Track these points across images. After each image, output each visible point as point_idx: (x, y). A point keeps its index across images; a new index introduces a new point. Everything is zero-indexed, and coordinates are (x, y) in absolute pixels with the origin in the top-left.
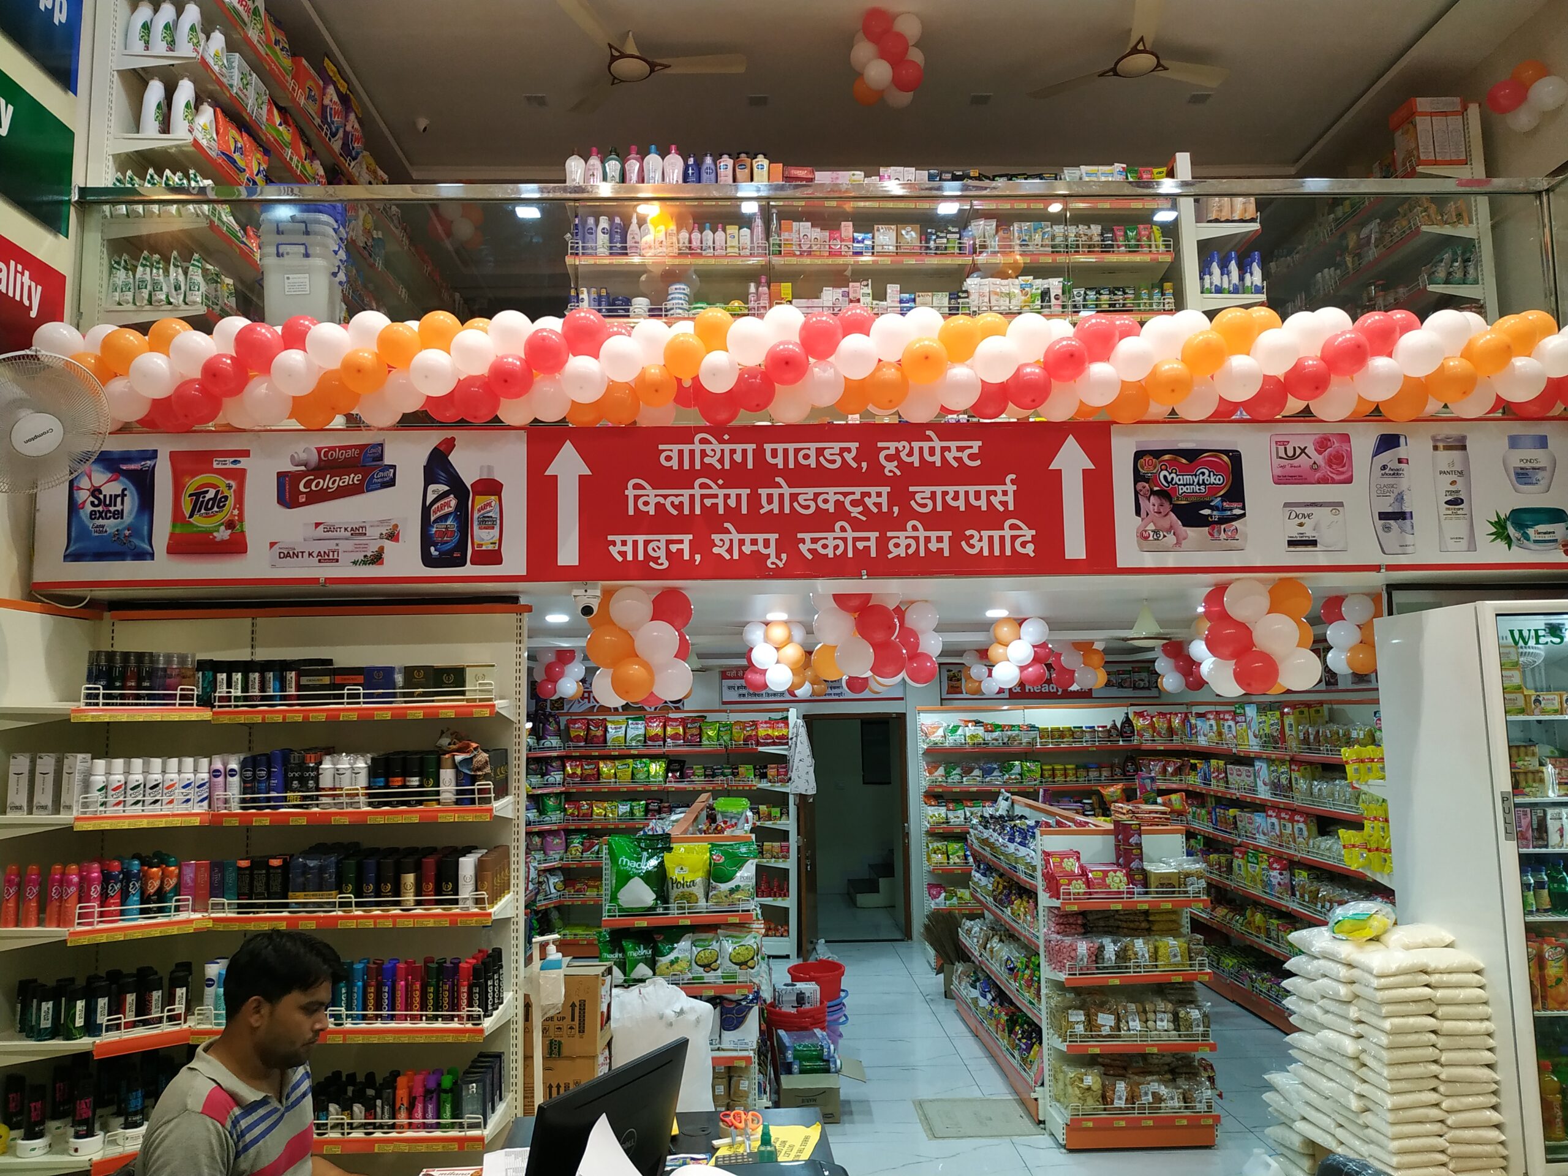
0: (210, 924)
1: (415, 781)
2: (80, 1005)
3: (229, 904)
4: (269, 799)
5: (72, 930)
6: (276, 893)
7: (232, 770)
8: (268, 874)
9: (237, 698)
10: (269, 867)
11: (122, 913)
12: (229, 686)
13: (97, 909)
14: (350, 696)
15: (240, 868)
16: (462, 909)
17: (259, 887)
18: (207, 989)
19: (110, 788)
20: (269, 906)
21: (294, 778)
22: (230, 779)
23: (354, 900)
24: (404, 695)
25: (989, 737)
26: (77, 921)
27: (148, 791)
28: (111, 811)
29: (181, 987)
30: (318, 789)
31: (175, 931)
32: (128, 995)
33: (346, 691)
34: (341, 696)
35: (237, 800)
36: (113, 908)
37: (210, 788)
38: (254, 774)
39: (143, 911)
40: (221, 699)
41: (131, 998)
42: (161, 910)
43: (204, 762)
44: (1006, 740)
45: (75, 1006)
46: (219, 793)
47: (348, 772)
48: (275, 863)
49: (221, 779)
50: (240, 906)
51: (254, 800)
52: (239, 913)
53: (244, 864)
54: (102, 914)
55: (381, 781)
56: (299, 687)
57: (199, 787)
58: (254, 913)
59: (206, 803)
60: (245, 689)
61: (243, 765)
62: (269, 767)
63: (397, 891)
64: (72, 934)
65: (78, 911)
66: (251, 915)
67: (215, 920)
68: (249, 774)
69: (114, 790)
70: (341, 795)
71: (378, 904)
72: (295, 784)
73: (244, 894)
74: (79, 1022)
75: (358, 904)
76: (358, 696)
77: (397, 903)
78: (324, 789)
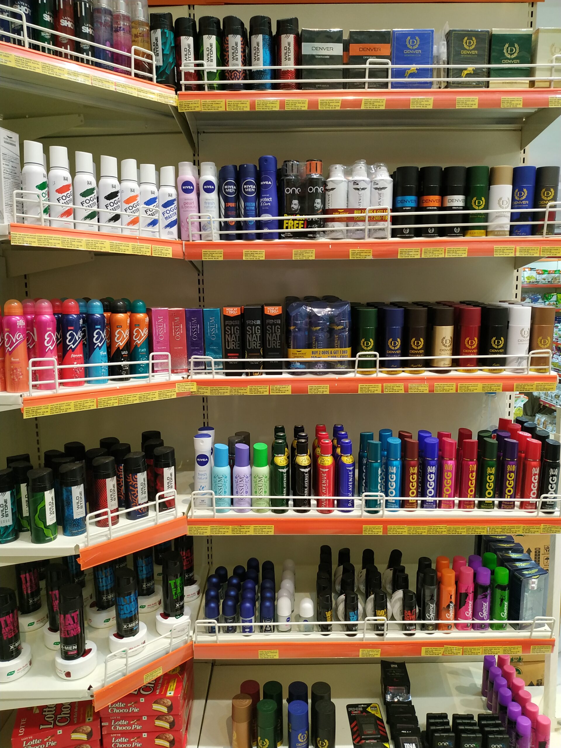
0: (194, 388)
1: (458, 200)
2: (49, 496)
3: (216, 363)
4: (259, 225)
5: (26, 395)
6: (274, 350)
7: (208, 183)
8: (263, 326)
9: (211, 75)
10: (265, 317)
11: (87, 372)
12: (198, 54)
13: (57, 367)
14: (373, 73)
15: (227, 318)
16: (515, 371)
17: (254, 341)
18: (199, 468)
19: (53, 189)
20: (266, 366)
21: (293, 196)
22: (205, 195)
23: (378, 359)
24: (448, 73)
25: (539, 278)
26: (31, 383)
27: (104, 202)
28: (58, 222)
29: (168, 466)
30: (325, 211)
31: (155, 396)
32: (108, 480)
33: (367, 66)
34: (361, 74)
35: (216, 226)
36: (75, 366)
37: (178, 208)
38: (238, 190)
39: (112, 371)
40: (188, 76)
41: (111, 483)
42: (133, 370)
43: (169, 171)
44: (550, 280)
45: (43, 499)
46: (192, 214)
47: (368, 187)
48: (273, 311)
49: (193, 196)
50: (227, 365)
51: (239, 226)
52: (227, 374)
53: (233, 312)
54: (62, 374)
55: (411, 200)
56: (299, 59)
57: (166, 205)
58: (247, 374)
59: (175, 229)
60: (223, 60)
61: (222, 176)
62: (258, 179)
63: (429, 349)
64: (26, 401)
65: (31, 369)
66: (244, 377)
67: (200, 383)
68: (232, 189)
69: (59, 191)
70: (362, 220)
71: (404, 364)
72: (295, 204)
73: (233, 351)
74: (51, 519)
75: (383, 364)
76: (384, 73)
77: (428, 364)
78: (335, 211)
